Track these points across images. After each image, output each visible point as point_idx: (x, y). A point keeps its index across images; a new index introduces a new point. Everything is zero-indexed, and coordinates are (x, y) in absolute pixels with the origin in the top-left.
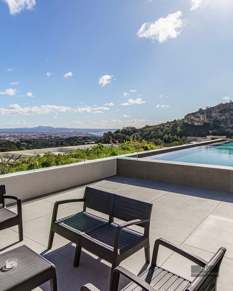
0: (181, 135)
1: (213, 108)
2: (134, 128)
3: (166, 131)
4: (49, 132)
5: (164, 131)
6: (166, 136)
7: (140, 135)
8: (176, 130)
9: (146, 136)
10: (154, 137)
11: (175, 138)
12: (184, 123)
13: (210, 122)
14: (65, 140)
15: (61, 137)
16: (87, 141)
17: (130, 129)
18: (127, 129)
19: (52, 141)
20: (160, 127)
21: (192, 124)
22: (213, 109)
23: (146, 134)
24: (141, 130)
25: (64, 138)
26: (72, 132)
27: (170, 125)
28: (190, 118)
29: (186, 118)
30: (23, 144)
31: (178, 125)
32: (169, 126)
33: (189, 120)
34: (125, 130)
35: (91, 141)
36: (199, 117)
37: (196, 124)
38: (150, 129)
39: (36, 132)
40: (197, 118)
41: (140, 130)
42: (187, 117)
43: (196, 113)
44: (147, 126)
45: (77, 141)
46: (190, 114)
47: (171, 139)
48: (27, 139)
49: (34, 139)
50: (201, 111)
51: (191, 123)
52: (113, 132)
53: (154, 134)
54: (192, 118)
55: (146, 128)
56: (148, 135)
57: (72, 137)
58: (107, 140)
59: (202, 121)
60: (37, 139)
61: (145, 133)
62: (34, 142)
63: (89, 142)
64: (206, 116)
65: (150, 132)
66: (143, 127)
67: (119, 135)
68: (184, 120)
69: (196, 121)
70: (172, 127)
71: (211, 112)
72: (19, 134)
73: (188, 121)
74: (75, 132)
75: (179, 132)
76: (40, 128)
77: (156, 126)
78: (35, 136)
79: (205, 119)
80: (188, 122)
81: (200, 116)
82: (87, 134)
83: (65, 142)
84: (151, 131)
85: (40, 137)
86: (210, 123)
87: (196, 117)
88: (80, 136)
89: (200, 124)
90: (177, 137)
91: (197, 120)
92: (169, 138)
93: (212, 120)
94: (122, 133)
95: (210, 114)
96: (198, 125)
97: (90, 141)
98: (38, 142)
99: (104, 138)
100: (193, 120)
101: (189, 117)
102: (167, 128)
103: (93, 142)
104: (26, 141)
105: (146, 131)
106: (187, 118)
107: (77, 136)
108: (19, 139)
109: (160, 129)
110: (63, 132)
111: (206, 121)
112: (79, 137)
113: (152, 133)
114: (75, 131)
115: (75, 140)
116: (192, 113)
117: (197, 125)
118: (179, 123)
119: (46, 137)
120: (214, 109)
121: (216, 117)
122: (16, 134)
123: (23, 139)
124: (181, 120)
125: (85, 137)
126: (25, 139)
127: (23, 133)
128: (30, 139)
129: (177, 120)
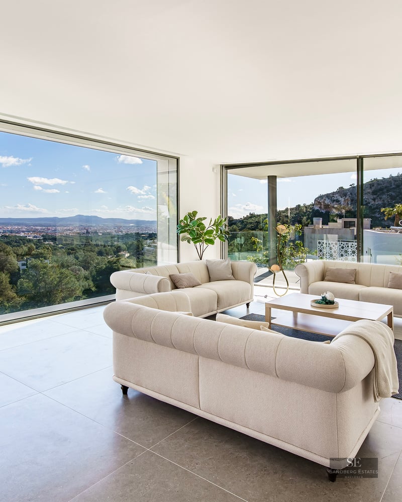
4: (94, 225)
12: (313, 210)
13: (356, 209)
14: (119, 238)
21: (326, 212)
24: (241, 221)
25: (118, 235)
26: (132, 226)
27: (290, 213)
28: (324, 202)
30: (47, 243)
31: (304, 213)
33: (322, 206)
36: (338, 201)
37: (333, 212)
38: (257, 220)
39: (71, 225)
40: (335, 203)
43: (333, 193)
44: (252, 215)
46: (323, 195)
48: (57, 235)
50: (342, 192)
51: (325, 210)
54: (327, 202)
55: (250, 218)
59: (344, 207)
60: (72, 237)
61: (249, 226)
62: (66, 240)
64: (349, 199)
65: (257, 225)
66: (245, 216)
68: (313, 205)
69: (333, 207)
70: (293, 217)
72: (44, 228)
73: (320, 208)
76: (79, 218)
78: (69, 231)
79: (348, 204)
80: (319, 209)
81: (340, 199)
84: (258, 223)
85: (79, 233)
87: (334, 201)
88: (145, 232)
89: (339, 212)
91: (335, 206)
98: (73, 240)
100: (328, 205)
101: (323, 200)
104: (54, 239)
105: (251, 223)
106: (319, 202)
107: (141, 232)
108: (42, 236)
110: (116, 225)
112: (143, 234)
116: (327, 194)
118: (306, 210)
119: (88, 232)
121: (366, 201)
122: (38, 228)
123: (49, 236)
124: (309, 206)
125: (153, 233)
126: (52, 236)
127: (50, 226)
128: (61, 236)
129: (302, 205)
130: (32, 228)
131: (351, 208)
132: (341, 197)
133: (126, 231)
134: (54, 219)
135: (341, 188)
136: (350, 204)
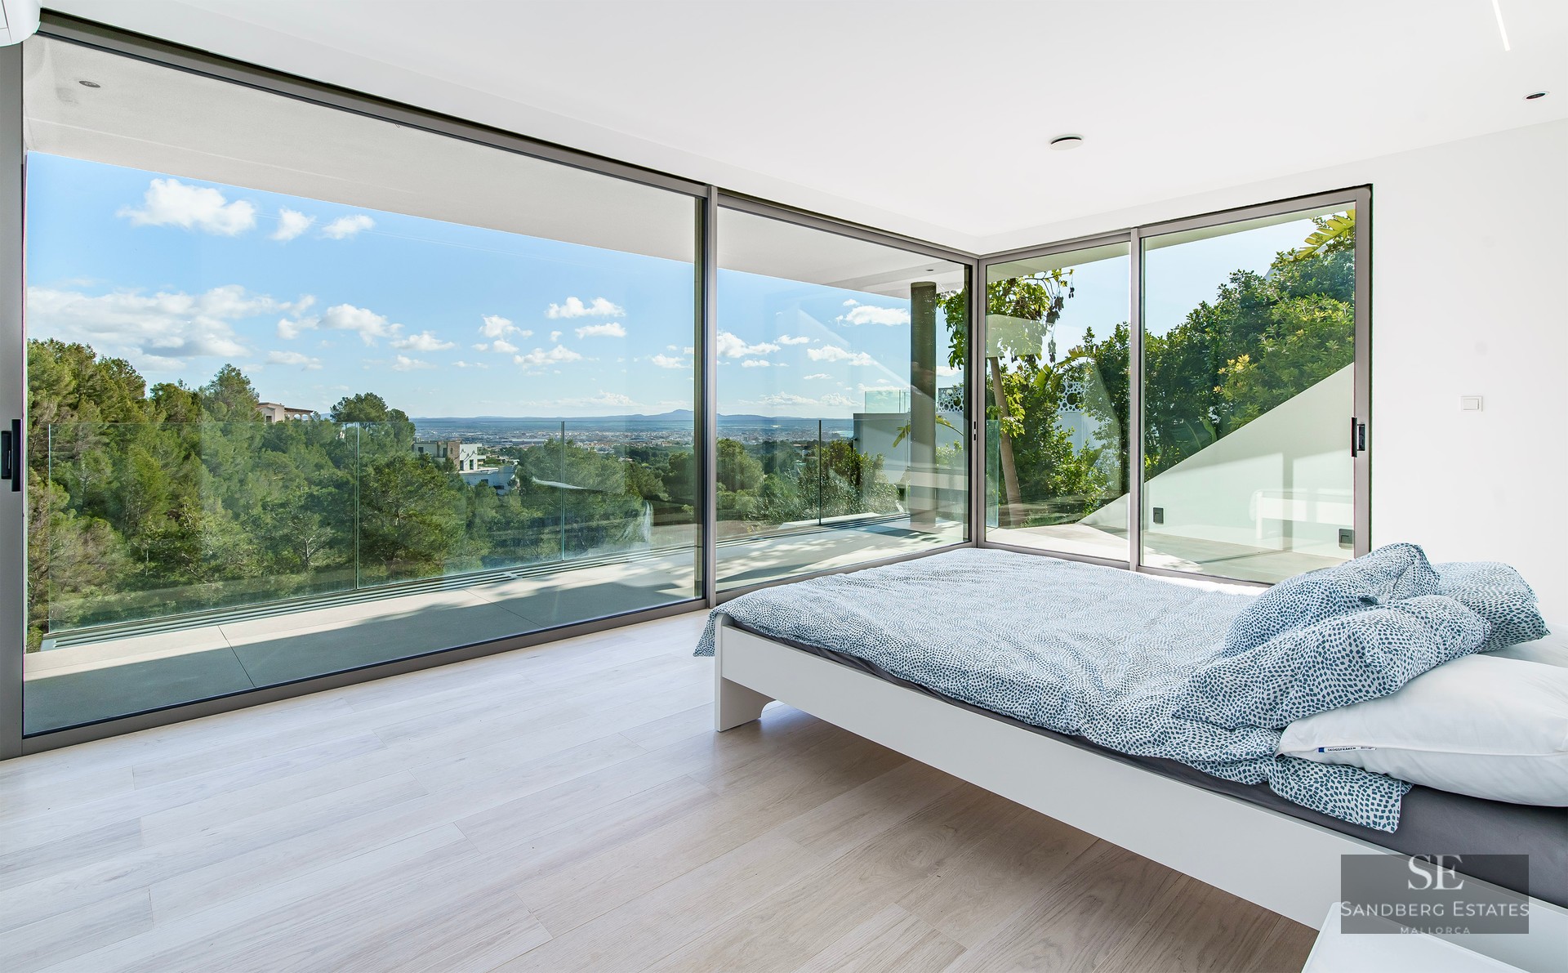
15: (742, 442)
49: (656, 448)
57: (776, 442)
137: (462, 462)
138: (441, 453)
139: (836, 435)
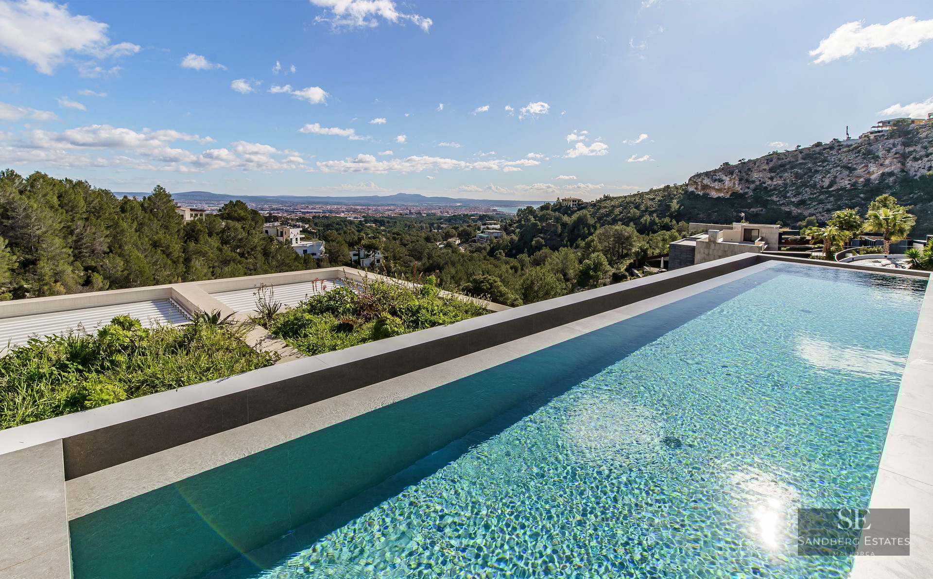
0: (678, 216)
1: (754, 162)
2: (579, 201)
3: (647, 208)
4: (417, 204)
5: (643, 208)
6: (647, 218)
7: (590, 215)
8: (669, 207)
9: (603, 217)
10: (620, 220)
11: (667, 223)
12: (686, 192)
13: (746, 191)
14: (446, 220)
15: (439, 214)
16: (485, 224)
17: (572, 203)
18: (565, 203)
19: (422, 221)
20: (635, 200)
21: (704, 194)
22: (755, 164)
23: (603, 213)
24: (594, 205)
25: (444, 217)
26: (460, 206)
27: (656, 195)
28: (702, 182)
29: (691, 182)
30: (369, 224)
31: (675, 196)
32: (654, 199)
33: (699, 187)
34: (561, 205)
35: (495, 224)
36: (720, 181)
37: (714, 194)
38: (613, 203)
39: (393, 205)
40: (716, 183)
41: (591, 205)
42: (693, 180)
43: (715, 171)
44: (606, 197)
45: (468, 222)
46: (701, 173)
47: (656, 224)
48: (378, 216)
49: (389, 217)
50: (727, 169)
51: (702, 192)
52: (535, 207)
53: (621, 213)
54: (707, 181)
55: (604, 200)
56: (607, 215)
57: (460, 215)
58: (523, 222)
59: (729, 188)
60: (394, 218)
61: (602, 211)
62: (388, 222)
63: (489, 226)
64: (737, 178)
65: (613, 210)
66: (598, 199)
67: (549, 215)
68: (687, 185)
69: (714, 188)
70: (659, 201)
71: (749, 169)
72: (364, 207)
73: (696, 188)
74: (465, 207)
75: (675, 211)
76: (401, 196)
77: (625, 197)
78: (391, 212)
79: (734, 184)
80: (695, 190)
81: (724, 178)
82: (489, 209)
83: (446, 224)
84: (614, 207)
85: (401, 214)
86: (746, 193)
87: (716, 180)
88: (476, 213)
89: (722, 194)
90: (671, 221)
91: (716, 187)
92: (653, 223)
93: (752, 186)
94: (555, 210)
95: (747, 174)
96: (719, 197)
97: (491, 224)
98: (396, 222)
99: (517, 219)
100: (707, 186)
101: (700, 180)
102: (649, 203)
103: (496, 226)
104: (376, 221)
105: (605, 207)
106: (695, 182)
107: (470, 213)
108: (363, 217)
109: (633, 203)
110: (442, 204)
111: (738, 188)
112: (472, 216)
113: (617, 211)
114: (466, 203)
115: (464, 222)
116: (707, 172)
117: (717, 196)
118: (677, 192)
119: (411, 213)
120: (757, 164)
121: (760, 181)
122: (358, 207)
123: (370, 217)
124: (681, 186)
125: (484, 215)
126: (373, 217)
127: (370, 205)
128: (383, 217)
129: (672, 185)
130: (352, 208)
131: (739, 189)
132: (726, 176)
133: (452, 211)
134: (376, 198)
135: (727, 164)
136: (737, 184)
137: (291, 239)
138: (279, 234)
139: (495, 210)
